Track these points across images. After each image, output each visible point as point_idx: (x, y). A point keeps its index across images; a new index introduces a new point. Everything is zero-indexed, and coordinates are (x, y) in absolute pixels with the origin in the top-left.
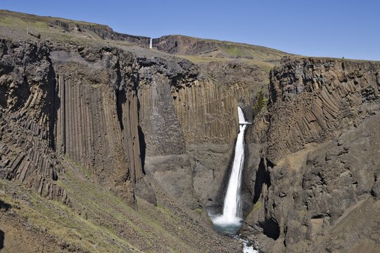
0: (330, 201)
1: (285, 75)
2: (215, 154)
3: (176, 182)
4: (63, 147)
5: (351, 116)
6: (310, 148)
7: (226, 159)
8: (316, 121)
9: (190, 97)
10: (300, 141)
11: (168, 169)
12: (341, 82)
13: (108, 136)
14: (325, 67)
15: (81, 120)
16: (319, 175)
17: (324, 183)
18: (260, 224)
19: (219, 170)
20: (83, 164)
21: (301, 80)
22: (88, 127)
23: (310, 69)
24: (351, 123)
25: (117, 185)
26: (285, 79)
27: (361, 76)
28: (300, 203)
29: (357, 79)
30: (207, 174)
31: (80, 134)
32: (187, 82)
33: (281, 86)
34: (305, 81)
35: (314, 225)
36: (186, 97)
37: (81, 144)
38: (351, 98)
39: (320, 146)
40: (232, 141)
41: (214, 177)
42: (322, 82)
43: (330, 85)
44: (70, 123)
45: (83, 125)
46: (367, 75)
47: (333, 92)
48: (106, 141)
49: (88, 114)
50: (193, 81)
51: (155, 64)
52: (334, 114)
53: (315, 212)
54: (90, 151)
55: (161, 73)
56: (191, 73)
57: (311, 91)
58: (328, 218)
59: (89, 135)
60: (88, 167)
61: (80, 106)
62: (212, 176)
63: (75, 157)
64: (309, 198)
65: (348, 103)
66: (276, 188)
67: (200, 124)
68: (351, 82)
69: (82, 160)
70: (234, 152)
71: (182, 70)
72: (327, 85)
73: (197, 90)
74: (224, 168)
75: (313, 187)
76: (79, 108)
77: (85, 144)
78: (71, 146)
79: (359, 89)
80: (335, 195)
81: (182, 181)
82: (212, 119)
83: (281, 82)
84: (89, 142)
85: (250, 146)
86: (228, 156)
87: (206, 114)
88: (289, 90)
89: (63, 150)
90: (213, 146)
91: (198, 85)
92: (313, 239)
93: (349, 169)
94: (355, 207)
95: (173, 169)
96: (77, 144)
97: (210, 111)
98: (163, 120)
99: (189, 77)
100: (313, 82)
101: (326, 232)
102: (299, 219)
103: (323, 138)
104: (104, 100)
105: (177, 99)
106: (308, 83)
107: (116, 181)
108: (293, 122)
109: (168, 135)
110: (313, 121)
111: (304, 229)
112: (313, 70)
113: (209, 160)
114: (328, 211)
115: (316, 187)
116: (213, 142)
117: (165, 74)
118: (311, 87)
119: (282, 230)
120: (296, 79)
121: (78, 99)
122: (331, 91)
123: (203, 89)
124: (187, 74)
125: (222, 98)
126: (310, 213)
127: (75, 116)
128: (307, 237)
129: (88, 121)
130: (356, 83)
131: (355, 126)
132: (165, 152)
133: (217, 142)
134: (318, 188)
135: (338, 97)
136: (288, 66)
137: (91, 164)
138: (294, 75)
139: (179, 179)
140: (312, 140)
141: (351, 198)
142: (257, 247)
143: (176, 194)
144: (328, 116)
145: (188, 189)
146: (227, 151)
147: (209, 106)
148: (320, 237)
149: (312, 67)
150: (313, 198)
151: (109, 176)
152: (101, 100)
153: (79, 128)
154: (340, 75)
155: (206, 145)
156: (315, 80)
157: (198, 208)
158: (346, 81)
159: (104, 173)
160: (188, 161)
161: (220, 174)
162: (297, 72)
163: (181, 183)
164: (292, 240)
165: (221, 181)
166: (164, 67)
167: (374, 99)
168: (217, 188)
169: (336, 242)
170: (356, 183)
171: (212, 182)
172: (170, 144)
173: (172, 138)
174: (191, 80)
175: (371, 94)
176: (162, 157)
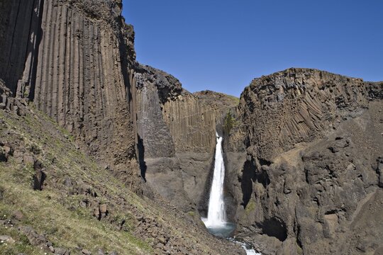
0: (342, 194)
1: (264, 88)
2: (197, 162)
3: (167, 184)
4: (27, 88)
5: (330, 119)
6: (300, 147)
7: (207, 166)
8: (304, 122)
9: (174, 110)
10: (290, 141)
11: (159, 171)
12: (320, 89)
13: (106, 90)
14: (306, 75)
15: (65, 55)
16: (327, 168)
17: (334, 176)
18: (258, 225)
19: (200, 176)
20: (61, 123)
21: (282, 89)
22: (76, 69)
23: (292, 78)
24: (331, 125)
25: (117, 162)
26: (264, 91)
27: (334, 86)
28: (308, 199)
29: (332, 88)
30: (189, 180)
31: (61, 76)
32: (172, 96)
33: (259, 97)
34: (286, 89)
35: (329, 222)
36: (171, 108)
37: (61, 90)
38: (329, 104)
39: (309, 144)
40: (212, 149)
41: (196, 183)
42: (304, 88)
43: (312, 91)
44: (46, 56)
45: (68, 63)
46: (338, 85)
47: (315, 97)
48: (103, 96)
49: (77, 50)
50: (177, 96)
51: (146, 71)
52: (318, 116)
53: (329, 207)
54: (76, 105)
55: (151, 81)
56: (176, 87)
57: (293, 97)
58: (343, 213)
59: (76, 80)
60: (70, 127)
61: (66, 35)
62: (194, 182)
63: (48, 110)
64: (319, 193)
65: (327, 108)
66: (278, 185)
67: (182, 135)
68: (327, 90)
69: (61, 115)
70: (214, 159)
71: (168, 84)
72: (310, 91)
73: (180, 103)
74: (205, 175)
75: (321, 181)
76: (62, 39)
77: (68, 92)
78: (43, 91)
79: (334, 97)
80: (347, 188)
81: (172, 183)
82: (193, 130)
83: (258, 95)
84: (76, 91)
85: (228, 154)
86: (208, 163)
87: (188, 125)
88: (269, 100)
89: (27, 92)
90: (195, 155)
91: (181, 99)
92: (333, 236)
93: (352, 162)
94: (366, 200)
95: (164, 171)
96: (55, 90)
97: (191, 123)
98: (152, 124)
99: (174, 92)
100: (295, 89)
101: (345, 229)
102: (310, 216)
103: (312, 137)
104: (103, 40)
105: (163, 110)
106: (290, 91)
107: (116, 156)
108: (283, 124)
109: (157, 138)
110: (301, 122)
111: (319, 226)
112: (295, 78)
113: (191, 168)
114: (343, 206)
115: (324, 181)
116: (195, 151)
117: (154, 83)
118: (294, 94)
119: (290, 229)
120: (277, 89)
121: (62, 26)
122: (313, 96)
123: (185, 103)
124: (173, 88)
125: (202, 112)
126: (323, 209)
127: (56, 48)
128: (326, 235)
129: (77, 60)
130: (331, 91)
131: (334, 128)
132: (155, 154)
133: (198, 151)
134: (328, 182)
135: (319, 102)
136: (267, 80)
137: (77, 125)
138: (274, 86)
139: (170, 181)
140: (301, 140)
141: (360, 191)
142: (258, 250)
143: (168, 196)
144: (315, 117)
145: (180, 191)
146: (207, 159)
147: (191, 119)
148: (341, 235)
149: (294, 75)
150: (324, 192)
151: (105, 148)
152: (98, 38)
153: (62, 66)
154: (319, 83)
155: (188, 154)
156: (297, 87)
157: (191, 210)
158: (323, 89)
159: (96, 143)
160: (178, 164)
161: (202, 180)
162: (277, 82)
163: (173, 186)
164: (308, 240)
165: (203, 186)
166: (154, 77)
167: (344, 107)
168: (200, 192)
169: (366, 239)
170: (361, 176)
171: (194, 188)
172: (160, 147)
173: (162, 141)
174: (175, 94)
175: (342, 102)
176: (152, 159)
